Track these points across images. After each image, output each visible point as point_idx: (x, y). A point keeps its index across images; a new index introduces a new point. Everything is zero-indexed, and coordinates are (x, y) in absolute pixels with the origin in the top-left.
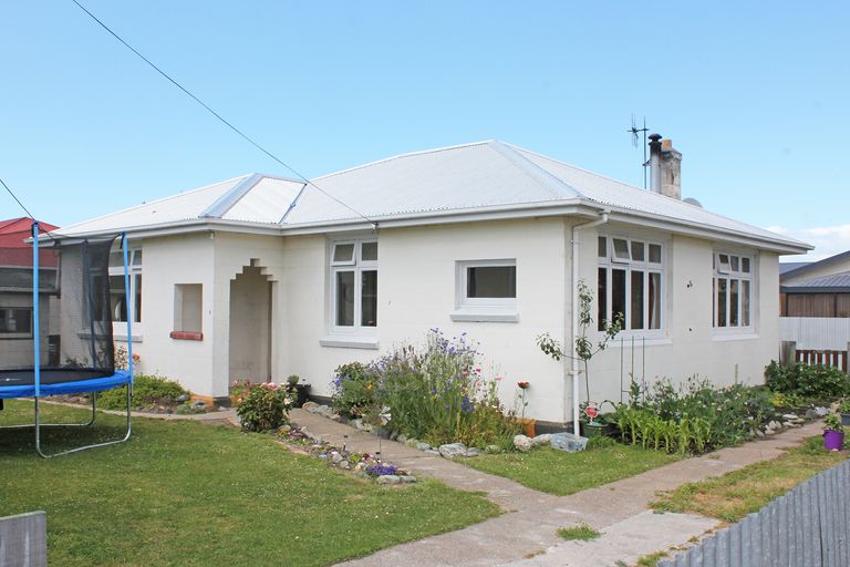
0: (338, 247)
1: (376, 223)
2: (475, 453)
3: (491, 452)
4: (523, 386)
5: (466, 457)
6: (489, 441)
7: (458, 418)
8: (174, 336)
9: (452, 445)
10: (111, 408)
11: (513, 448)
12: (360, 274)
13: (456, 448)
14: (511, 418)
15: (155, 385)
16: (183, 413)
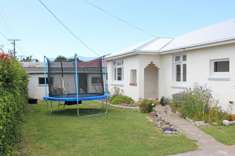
0: (176, 57)
1: (184, 49)
2: (207, 125)
3: (214, 125)
4: (231, 102)
5: (204, 126)
6: (214, 121)
7: (203, 112)
8: (131, 84)
9: (200, 122)
10: (113, 104)
11: (222, 124)
12: (182, 65)
13: (202, 123)
14: (225, 113)
15: (125, 98)
16: (130, 106)
